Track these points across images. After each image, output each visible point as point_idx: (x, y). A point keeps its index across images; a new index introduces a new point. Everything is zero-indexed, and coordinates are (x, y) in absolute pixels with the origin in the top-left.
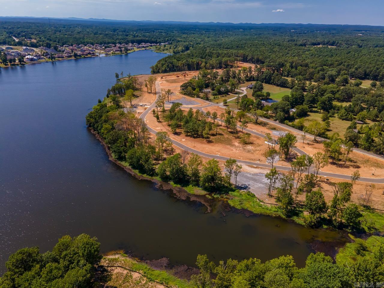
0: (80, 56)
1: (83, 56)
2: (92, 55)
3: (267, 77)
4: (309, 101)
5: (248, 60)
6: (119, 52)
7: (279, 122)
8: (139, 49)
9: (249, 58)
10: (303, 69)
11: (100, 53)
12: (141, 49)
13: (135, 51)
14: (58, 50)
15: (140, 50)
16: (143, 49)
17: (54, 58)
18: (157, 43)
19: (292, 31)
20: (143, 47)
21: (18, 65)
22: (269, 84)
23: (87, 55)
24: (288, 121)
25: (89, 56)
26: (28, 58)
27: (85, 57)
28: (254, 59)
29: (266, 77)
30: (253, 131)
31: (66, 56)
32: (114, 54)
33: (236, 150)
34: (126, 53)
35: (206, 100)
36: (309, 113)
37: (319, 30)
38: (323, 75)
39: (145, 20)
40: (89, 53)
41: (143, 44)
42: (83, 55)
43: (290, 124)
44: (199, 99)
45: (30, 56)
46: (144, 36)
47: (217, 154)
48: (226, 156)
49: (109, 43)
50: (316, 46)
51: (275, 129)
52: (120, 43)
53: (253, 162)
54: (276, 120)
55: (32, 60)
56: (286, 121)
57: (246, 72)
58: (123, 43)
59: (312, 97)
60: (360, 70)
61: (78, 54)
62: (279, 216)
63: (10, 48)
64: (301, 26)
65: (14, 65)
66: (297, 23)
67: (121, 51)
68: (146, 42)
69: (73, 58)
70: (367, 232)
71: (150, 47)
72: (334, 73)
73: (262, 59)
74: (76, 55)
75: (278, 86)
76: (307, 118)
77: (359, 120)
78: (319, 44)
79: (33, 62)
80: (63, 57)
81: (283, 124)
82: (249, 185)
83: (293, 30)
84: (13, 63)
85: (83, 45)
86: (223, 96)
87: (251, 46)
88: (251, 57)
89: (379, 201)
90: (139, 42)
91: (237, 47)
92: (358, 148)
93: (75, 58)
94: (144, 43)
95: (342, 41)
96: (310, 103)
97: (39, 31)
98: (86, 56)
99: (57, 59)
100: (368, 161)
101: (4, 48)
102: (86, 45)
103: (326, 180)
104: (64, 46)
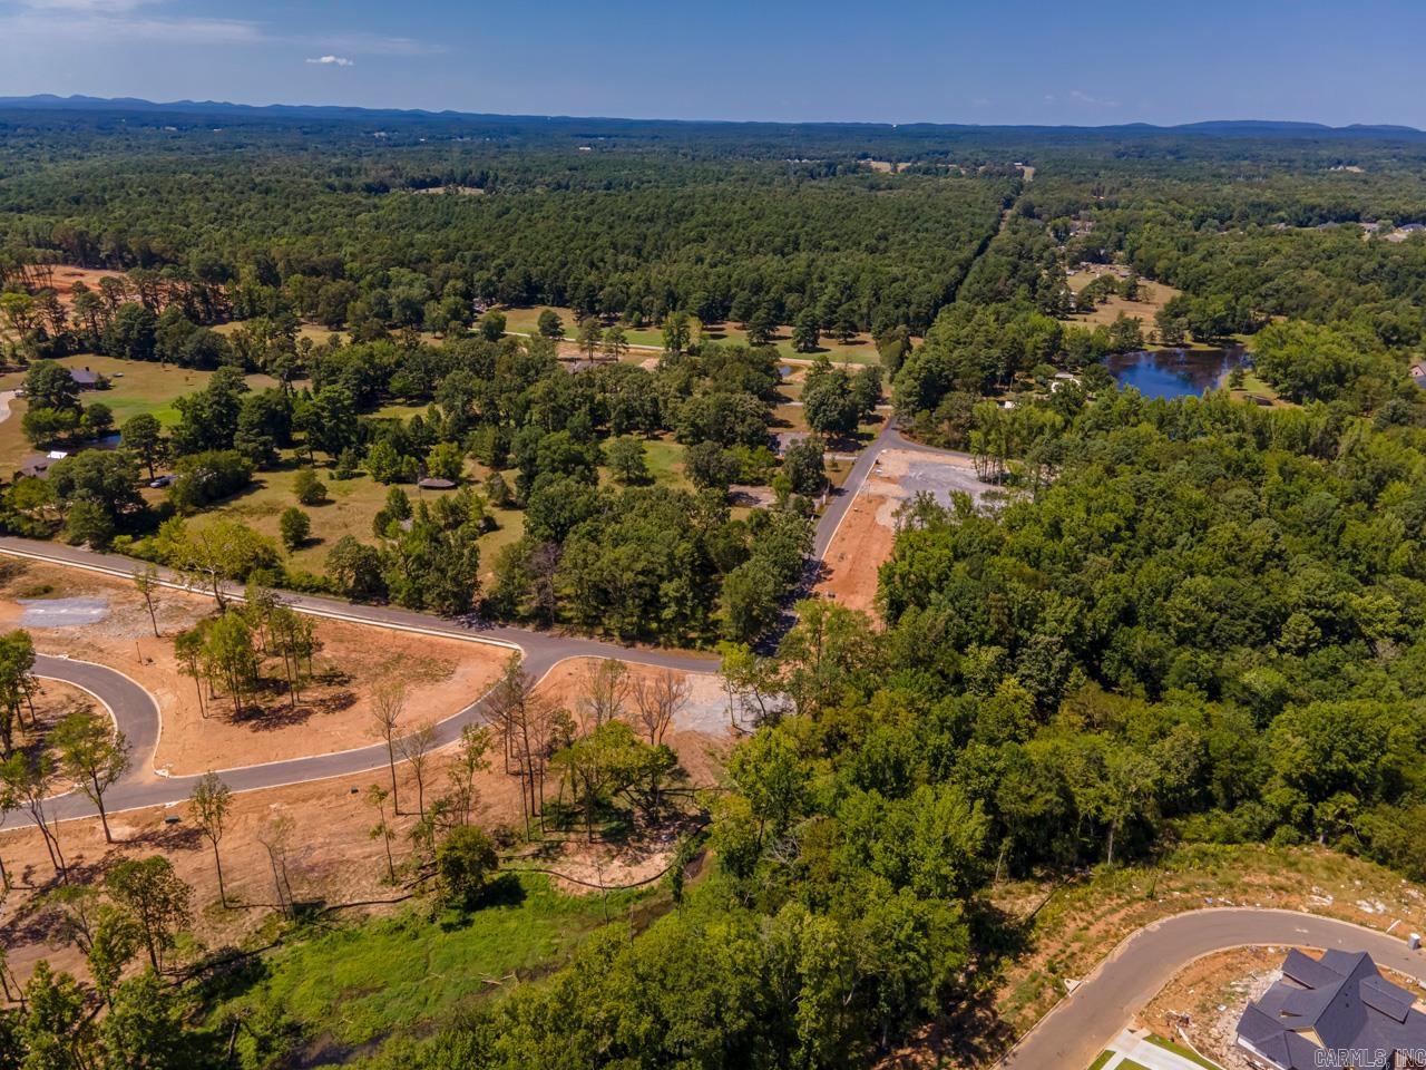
3: (134, 334)
4: (252, 425)
5: (102, 255)
7: (92, 547)
9: (106, 248)
10: (307, 283)
19: (376, 135)
22: (152, 359)
24: (129, 537)
28: (130, 252)
29: (126, 331)
36: (257, 476)
37: (468, 135)
38: (382, 301)
43: (138, 546)
50: (424, 191)
51: (47, 590)
54: (76, 542)
56: (117, 540)
57: (31, 319)
59: (260, 407)
60: (510, 274)
64: (418, 119)
66: (405, 108)
72: (417, 292)
73: (164, 250)
75: (185, 364)
76: (246, 500)
77: (437, 475)
78: (436, 183)
81: (108, 557)
83: (383, 134)
87: (141, 194)
88: (112, 245)
89: (370, 856)
91: (77, 201)
92: (387, 604)
95: (510, 170)
96: (258, 435)
100: (400, 656)
103: (163, 827)
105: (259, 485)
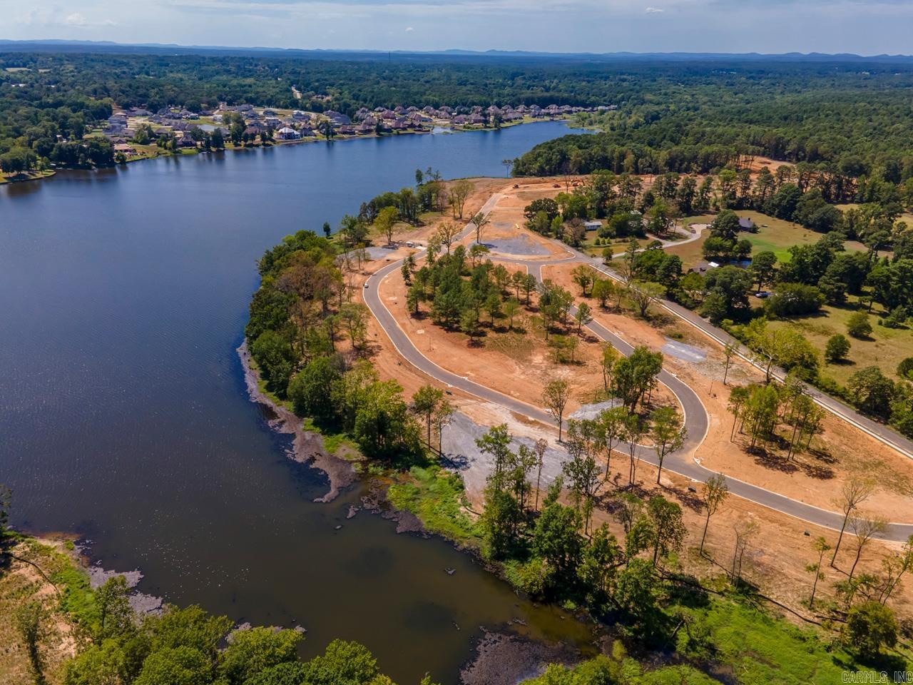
0: (389, 130)
1: (395, 131)
2: (419, 129)
3: (784, 203)
4: (836, 274)
5: (786, 153)
6: (480, 125)
7: (711, 321)
8: (536, 119)
9: (789, 149)
11: (440, 125)
12: (539, 120)
13: (521, 123)
14: (355, 116)
15: (537, 122)
16: (547, 118)
17: (334, 134)
18: (585, 106)
20: (548, 114)
21: (257, 146)
23: (404, 129)
24: (732, 321)
25: (410, 131)
26: (282, 133)
27: (398, 134)
28: (804, 151)
29: (781, 200)
30: (616, 334)
31: (360, 131)
32: (469, 128)
33: (523, 373)
34: (496, 126)
35: (573, 246)
36: (825, 308)
39: (615, 51)
40: (412, 126)
41: (553, 109)
42: (395, 129)
43: (735, 328)
44: (558, 242)
45: (287, 129)
46: (573, 90)
47: (467, 375)
48: (484, 383)
49: (474, 104)
51: (680, 337)
52: (499, 105)
53: (538, 408)
54: (704, 315)
55: (289, 136)
56: (725, 321)
57: (731, 186)
58: (506, 104)
59: (847, 263)
61: (386, 127)
62: (478, 549)
63: (271, 112)
65: (251, 145)
67: (486, 122)
68: (561, 102)
69: (374, 135)
70: (678, 649)
71: (565, 115)
73: (826, 152)
74: (380, 129)
79: (289, 141)
80: (354, 133)
82: (473, 460)
84: (249, 142)
85: (415, 108)
86: (624, 241)
87: (827, 115)
88: (795, 146)
89: (800, 581)
90: (544, 103)
91: (786, 118)
93: (378, 134)
94: (554, 106)
96: (838, 281)
97: (350, 80)
98: (401, 132)
99: (339, 135)
100: (880, 463)
101: (261, 113)
102: (421, 108)
103: (686, 490)
104: (377, 109)
105: (824, 314)
